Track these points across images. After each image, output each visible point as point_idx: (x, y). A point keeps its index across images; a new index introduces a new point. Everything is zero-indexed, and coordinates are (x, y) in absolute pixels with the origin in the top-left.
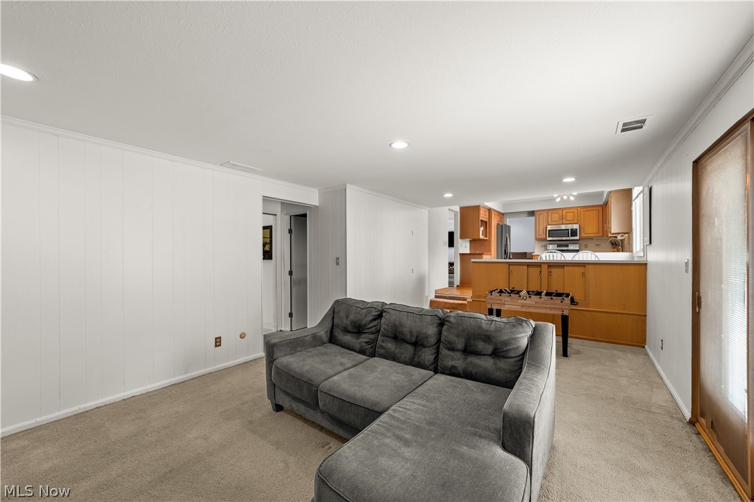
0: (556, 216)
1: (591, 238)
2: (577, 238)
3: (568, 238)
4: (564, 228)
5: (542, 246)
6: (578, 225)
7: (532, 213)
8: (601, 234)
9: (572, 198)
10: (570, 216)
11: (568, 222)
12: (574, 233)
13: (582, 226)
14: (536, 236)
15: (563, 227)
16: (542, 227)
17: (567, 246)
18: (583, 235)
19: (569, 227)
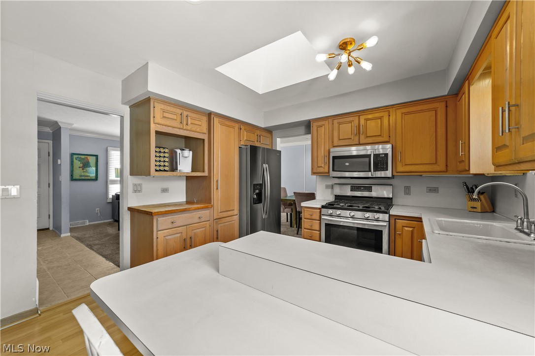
0: (347, 129)
1: (419, 175)
2: (389, 173)
3: (369, 175)
4: (354, 153)
5: (327, 187)
6: (389, 146)
7: (308, 126)
8: (441, 166)
9: (367, 66)
10: (373, 127)
11: (370, 140)
12: (380, 162)
13: (399, 149)
14: (312, 169)
15: (354, 151)
16: (322, 152)
17: (369, 189)
18: (400, 168)
19: (369, 150)
